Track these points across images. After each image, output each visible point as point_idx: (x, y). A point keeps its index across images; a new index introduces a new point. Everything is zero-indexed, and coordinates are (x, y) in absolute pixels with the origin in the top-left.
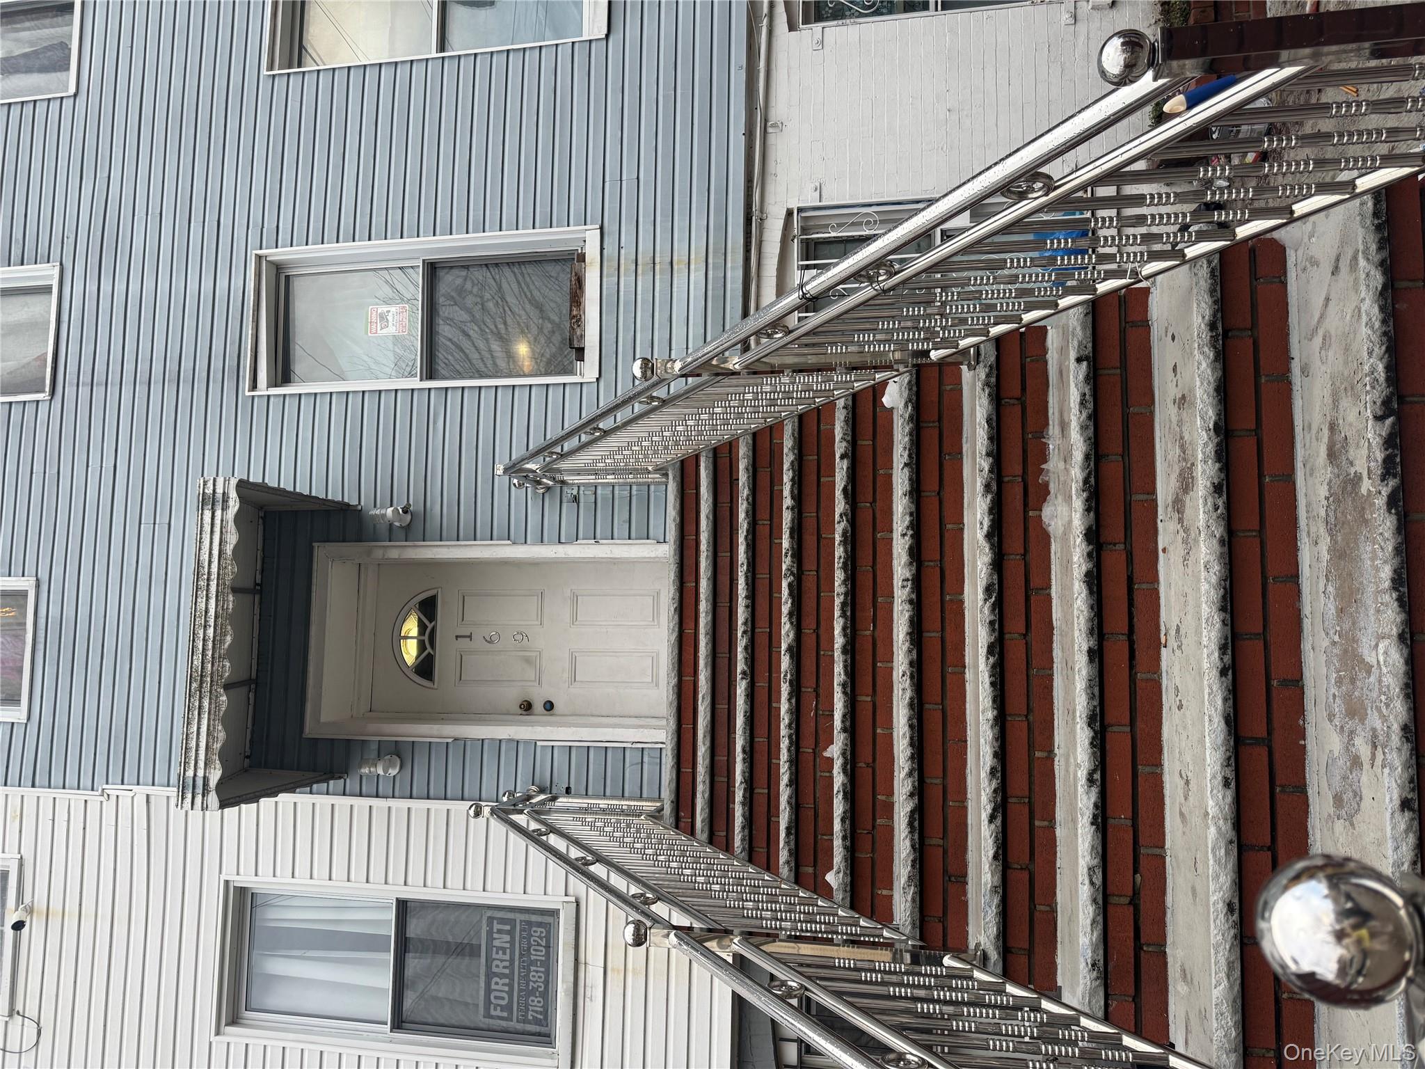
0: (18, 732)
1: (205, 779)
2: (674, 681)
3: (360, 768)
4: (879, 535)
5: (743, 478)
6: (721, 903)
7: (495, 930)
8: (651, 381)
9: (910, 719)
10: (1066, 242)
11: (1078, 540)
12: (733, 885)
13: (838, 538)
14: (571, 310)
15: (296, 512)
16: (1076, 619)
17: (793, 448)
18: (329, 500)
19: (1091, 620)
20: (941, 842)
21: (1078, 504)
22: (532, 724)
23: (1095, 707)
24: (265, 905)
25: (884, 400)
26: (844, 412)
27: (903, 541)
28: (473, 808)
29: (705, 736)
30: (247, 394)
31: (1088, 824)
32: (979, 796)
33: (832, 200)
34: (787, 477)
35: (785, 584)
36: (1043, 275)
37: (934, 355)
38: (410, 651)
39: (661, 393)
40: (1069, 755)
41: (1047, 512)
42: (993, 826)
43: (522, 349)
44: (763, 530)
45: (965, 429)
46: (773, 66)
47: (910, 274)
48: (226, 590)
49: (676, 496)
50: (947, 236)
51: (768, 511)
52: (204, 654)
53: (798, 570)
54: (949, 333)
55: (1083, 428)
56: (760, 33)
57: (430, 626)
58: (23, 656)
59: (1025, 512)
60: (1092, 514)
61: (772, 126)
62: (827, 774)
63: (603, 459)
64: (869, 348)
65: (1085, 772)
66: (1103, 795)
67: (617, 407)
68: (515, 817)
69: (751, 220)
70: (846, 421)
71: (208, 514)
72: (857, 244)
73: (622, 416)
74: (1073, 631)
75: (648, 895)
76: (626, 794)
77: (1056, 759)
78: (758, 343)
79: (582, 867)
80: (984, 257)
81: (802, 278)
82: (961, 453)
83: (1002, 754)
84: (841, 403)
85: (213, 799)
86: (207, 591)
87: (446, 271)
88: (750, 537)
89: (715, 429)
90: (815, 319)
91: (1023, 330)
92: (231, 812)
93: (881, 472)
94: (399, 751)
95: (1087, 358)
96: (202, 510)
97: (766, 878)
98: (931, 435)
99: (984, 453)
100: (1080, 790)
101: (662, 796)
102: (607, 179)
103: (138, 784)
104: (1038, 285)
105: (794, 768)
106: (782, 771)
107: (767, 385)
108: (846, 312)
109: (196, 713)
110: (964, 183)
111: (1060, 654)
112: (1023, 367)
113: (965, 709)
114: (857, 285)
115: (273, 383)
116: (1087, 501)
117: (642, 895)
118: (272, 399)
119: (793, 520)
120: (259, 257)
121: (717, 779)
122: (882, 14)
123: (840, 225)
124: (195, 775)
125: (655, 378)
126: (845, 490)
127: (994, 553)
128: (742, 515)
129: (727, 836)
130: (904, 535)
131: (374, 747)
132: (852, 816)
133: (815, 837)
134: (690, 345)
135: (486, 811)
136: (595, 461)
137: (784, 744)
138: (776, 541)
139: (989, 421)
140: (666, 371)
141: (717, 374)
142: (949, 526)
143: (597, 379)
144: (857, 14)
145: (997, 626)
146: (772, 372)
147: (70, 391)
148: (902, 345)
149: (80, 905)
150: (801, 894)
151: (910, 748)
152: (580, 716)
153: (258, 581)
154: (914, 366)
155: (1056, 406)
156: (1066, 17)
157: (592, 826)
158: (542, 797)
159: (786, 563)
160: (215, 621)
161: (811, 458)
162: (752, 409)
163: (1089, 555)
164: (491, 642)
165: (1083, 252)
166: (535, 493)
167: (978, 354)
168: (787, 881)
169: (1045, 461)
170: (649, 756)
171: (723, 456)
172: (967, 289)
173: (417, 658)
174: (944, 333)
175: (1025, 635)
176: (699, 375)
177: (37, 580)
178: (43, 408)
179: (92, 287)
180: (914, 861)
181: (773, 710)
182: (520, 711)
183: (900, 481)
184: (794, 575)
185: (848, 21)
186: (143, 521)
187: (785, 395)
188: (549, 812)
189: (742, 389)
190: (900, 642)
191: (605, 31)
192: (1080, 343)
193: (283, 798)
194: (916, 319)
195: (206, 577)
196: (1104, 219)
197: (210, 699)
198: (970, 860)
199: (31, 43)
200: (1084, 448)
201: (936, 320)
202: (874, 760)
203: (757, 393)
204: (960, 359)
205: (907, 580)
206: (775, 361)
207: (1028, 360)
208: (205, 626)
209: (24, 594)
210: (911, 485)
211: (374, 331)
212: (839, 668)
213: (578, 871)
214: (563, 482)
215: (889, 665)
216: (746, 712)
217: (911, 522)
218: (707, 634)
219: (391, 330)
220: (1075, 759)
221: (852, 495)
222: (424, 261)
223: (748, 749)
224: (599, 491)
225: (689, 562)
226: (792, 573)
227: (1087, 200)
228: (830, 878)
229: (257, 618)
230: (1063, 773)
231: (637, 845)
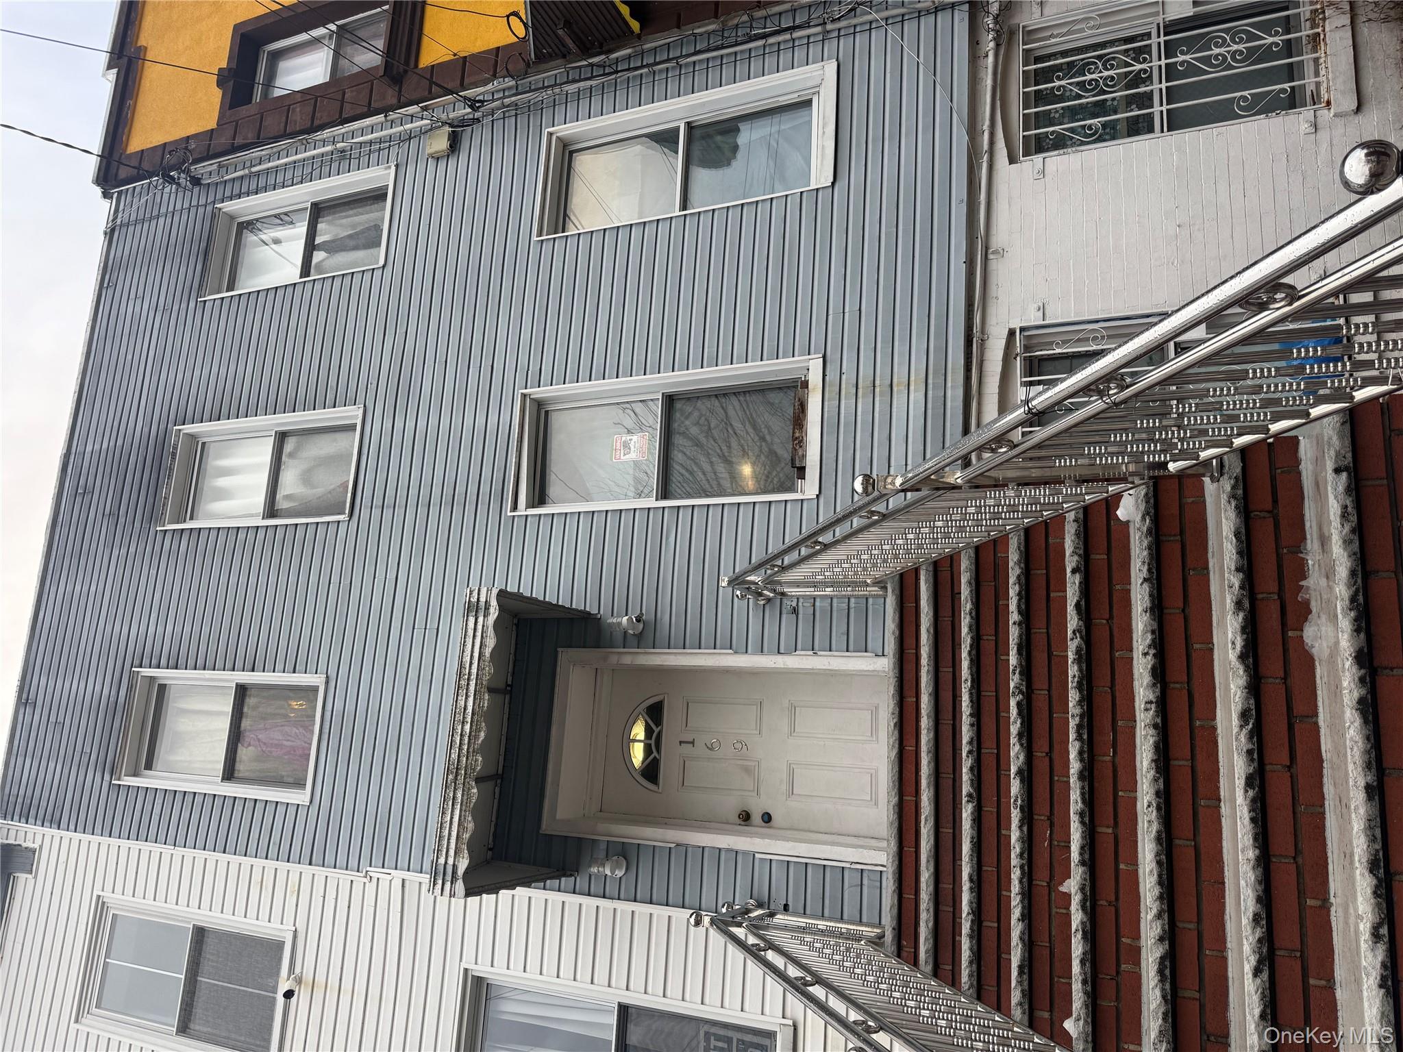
0: (302, 813)
1: (455, 866)
2: (895, 800)
3: (590, 866)
4: (1117, 654)
5: (965, 592)
6: (949, 1040)
7: (712, 1047)
8: (871, 497)
9: (1158, 854)
10: (1315, 351)
11: (1348, 664)
12: (961, 1023)
13: (1071, 656)
14: (794, 433)
15: (545, 620)
16: (1349, 750)
17: (1019, 562)
18: (574, 609)
19: (1368, 752)
20: (1197, 995)
21: (1345, 624)
22: (751, 835)
23: (1377, 851)
24: (499, 997)
25: (1118, 513)
26: (1075, 525)
27: (1144, 661)
28: (694, 916)
29: (928, 861)
30: (509, 514)
31: (1375, 987)
32: (1241, 945)
33: (1056, 318)
34: (1013, 591)
35: (1013, 703)
36: (1291, 385)
37: (1172, 467)
38: (638, 754)
39: (880, 507)
40: (1348, 905)
41: (1309, 633)
42: (1258, 981)
43: (747, 470)
44: (988, 645)
45: (1210, 543)
46: (994, 198)
47: (1143, 387)
48: (483, 690)
49: (895, 610)
50: (1181, 349)
51: (993, 626)
52: (460, 749)
53: (1027, 688)
54: (1188, 444)
55: (1347, 542)
56: (980, 168)
57: (656, 730)
58: (311, 744)
59: (1284, 633)
60: (1362, 635)
61: (993, 253)
62: (1064, 911)
63: (822, 572)
64: (1101, 460)
65: (1368, 925)
66: (1392, 952)
67: (838, 521)
68: (735, 930)
69: (972, 342)
70: (1077, 534)
71: (472, 620)
72: (1084, 359)
73: (839, 531)
74: (1346, 764)
75: (870, 1023)
76: (845, 917)
77: (1333, 909)
78: (979, 458)
79: (801, 986)
80: (1223, 368)
81: (1028, 394)
82: (1207, 568)
83: (1266, 898)
84: (1071, 516)
85: (460, 886)
86: (467, 690)
87: (683, 402)
88: (974, 652)
89: (935, 542)
90: (1041, 433)
91: (1271, 440)
92: (473, 901)
93: (1118, 587)
94: (625, 853)
95: (1346, 469)
96: (467, 616)
97: (997, 1018)
98: (1172, 550)
99: (1233, 568)
100: (1364, 946)
101: (883, 922)
102: (831, 312)
103: (396, 869)
104: (1285, 394)
105: (1026, 902)
106: (1013, 904)
107: (991, 498)
108: (1076, 425)
109: (450, 803)
110: (1198, 298)
111: (1332, 788)
112: (1273, 479)
113: (1221, 847)
114: (1086, 399)
115: (531, 505)
116: (1356, 620)
117: (864, 1022)
118: (529, 519)
119: (1020, 636)
120: (524, 396)
121: (942, 908)
122: (1105, 140)
123: (1064, 342)
124: (446, 863)
125: (876, 493)
126: (1078, 606)
127: (1250, 676)
128: (965, 630)
129: (953, 970)
130: (1145, 654)
131: (603, 846)
132: (1093, 958)
133: (1051, 979)
134: (909, 462)
135: (706, 920)
136: (814, 574)
137: (1016, 875)
138: (1002, 657)
139: (1237, 534)
140: (885, 487)
141: (938, 489)
142: (1196, 646)
143: (817, 495)
144: (1079, 142)
145: (1255, 756)
146: (995, 486)
147: (365, 514)
148: (1137, 457)
149: (341, 980)
150: (1036, 1040)
151: (1158, 887)
152: (798, 831)
153: (509, 683)
154: (1150, 478)
155: (1314, 519)
156: (1305, 127)
157: (811, 947)
158: (759, 912)
159: (1014, 681)
160: (472, 718)
161: (1039, 572)
162: (974, 523)
163: (1362, 680)
164: (711, 749)
165: (1336, 360)
166: (756, 605)
167: (1221, 465)
168: (1020, 1024)
169: (1305, 578)
170: (869, 879)
171: (944, 570)
172: (1205, 400)
173: (643, 762)
174: (1182, 445)
175: (1289, 768)
176: (918, 490)
177: (327, 677)
178: (343, 528)
179: (388, 425)
180: (1165, 1015)
181: (1002, 838)
182: (739, 821)
183: (1140, 597)
184: (1023, 694)
185: (1070, 150)
186: (416, 627)
187: (1010, 508)
188: (767, 928)
189: (963, 503)
190: (1145, 769)
191: (831, 179)
192: (1338, 454)
193: (520, 891)
194: (1150, 431)
195: (466, 677)
196: (1357, 326)
197: (463, 790)
198: (1232, 1019)
199: (353, 226)
200: (1349, 564)
201: (1173, 433)
202: (1117, 899)
203: (980, 506)
204: (1201, 470)
205: (1151, 702)
206: (999, 474)
207: (1279, 471)
208: (463, 723)
209: (315, 689)
210: (1152, 601)
211: (618, 457)
212: (1075, 796)
213: (797, 990)
214: (783, 594)
215: (1132, 795)
216: (972, 838)
217: (1153, 640)
218: (929, 752)
219: (633, 456)
220: (1356, 910)
221: (1086, 610)
222: (663, 394)
223: (975, 878)
224: (818, 604)
225: (909, 676)
226: (1021, 692)
227: (1339, 307)
228: (1068, 1025)
229: (506, 716)
230: (1341, 926)
231: (857, 971)
